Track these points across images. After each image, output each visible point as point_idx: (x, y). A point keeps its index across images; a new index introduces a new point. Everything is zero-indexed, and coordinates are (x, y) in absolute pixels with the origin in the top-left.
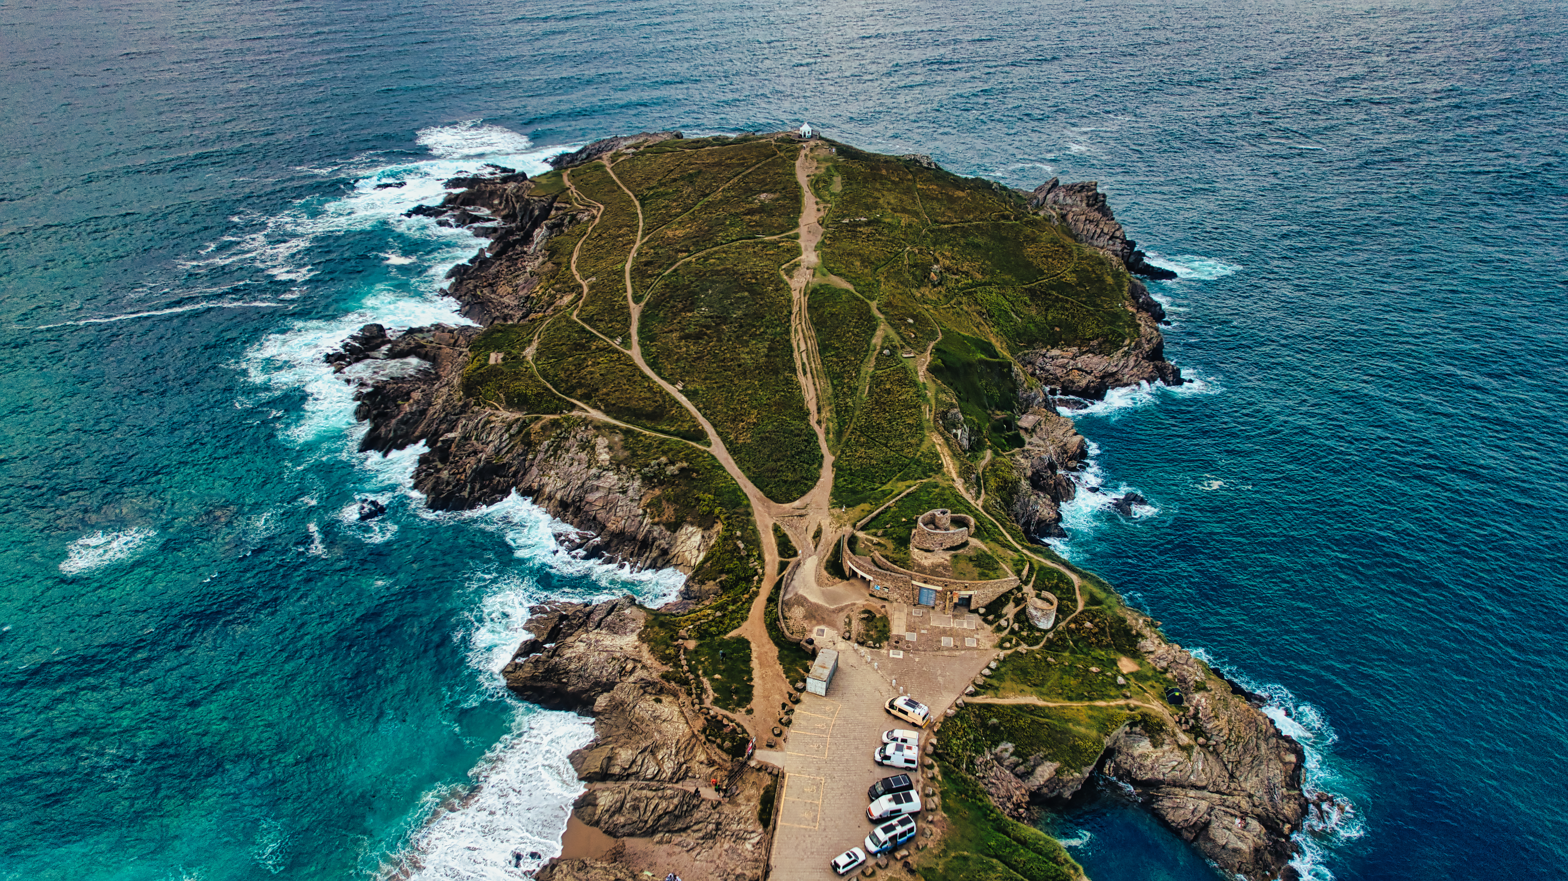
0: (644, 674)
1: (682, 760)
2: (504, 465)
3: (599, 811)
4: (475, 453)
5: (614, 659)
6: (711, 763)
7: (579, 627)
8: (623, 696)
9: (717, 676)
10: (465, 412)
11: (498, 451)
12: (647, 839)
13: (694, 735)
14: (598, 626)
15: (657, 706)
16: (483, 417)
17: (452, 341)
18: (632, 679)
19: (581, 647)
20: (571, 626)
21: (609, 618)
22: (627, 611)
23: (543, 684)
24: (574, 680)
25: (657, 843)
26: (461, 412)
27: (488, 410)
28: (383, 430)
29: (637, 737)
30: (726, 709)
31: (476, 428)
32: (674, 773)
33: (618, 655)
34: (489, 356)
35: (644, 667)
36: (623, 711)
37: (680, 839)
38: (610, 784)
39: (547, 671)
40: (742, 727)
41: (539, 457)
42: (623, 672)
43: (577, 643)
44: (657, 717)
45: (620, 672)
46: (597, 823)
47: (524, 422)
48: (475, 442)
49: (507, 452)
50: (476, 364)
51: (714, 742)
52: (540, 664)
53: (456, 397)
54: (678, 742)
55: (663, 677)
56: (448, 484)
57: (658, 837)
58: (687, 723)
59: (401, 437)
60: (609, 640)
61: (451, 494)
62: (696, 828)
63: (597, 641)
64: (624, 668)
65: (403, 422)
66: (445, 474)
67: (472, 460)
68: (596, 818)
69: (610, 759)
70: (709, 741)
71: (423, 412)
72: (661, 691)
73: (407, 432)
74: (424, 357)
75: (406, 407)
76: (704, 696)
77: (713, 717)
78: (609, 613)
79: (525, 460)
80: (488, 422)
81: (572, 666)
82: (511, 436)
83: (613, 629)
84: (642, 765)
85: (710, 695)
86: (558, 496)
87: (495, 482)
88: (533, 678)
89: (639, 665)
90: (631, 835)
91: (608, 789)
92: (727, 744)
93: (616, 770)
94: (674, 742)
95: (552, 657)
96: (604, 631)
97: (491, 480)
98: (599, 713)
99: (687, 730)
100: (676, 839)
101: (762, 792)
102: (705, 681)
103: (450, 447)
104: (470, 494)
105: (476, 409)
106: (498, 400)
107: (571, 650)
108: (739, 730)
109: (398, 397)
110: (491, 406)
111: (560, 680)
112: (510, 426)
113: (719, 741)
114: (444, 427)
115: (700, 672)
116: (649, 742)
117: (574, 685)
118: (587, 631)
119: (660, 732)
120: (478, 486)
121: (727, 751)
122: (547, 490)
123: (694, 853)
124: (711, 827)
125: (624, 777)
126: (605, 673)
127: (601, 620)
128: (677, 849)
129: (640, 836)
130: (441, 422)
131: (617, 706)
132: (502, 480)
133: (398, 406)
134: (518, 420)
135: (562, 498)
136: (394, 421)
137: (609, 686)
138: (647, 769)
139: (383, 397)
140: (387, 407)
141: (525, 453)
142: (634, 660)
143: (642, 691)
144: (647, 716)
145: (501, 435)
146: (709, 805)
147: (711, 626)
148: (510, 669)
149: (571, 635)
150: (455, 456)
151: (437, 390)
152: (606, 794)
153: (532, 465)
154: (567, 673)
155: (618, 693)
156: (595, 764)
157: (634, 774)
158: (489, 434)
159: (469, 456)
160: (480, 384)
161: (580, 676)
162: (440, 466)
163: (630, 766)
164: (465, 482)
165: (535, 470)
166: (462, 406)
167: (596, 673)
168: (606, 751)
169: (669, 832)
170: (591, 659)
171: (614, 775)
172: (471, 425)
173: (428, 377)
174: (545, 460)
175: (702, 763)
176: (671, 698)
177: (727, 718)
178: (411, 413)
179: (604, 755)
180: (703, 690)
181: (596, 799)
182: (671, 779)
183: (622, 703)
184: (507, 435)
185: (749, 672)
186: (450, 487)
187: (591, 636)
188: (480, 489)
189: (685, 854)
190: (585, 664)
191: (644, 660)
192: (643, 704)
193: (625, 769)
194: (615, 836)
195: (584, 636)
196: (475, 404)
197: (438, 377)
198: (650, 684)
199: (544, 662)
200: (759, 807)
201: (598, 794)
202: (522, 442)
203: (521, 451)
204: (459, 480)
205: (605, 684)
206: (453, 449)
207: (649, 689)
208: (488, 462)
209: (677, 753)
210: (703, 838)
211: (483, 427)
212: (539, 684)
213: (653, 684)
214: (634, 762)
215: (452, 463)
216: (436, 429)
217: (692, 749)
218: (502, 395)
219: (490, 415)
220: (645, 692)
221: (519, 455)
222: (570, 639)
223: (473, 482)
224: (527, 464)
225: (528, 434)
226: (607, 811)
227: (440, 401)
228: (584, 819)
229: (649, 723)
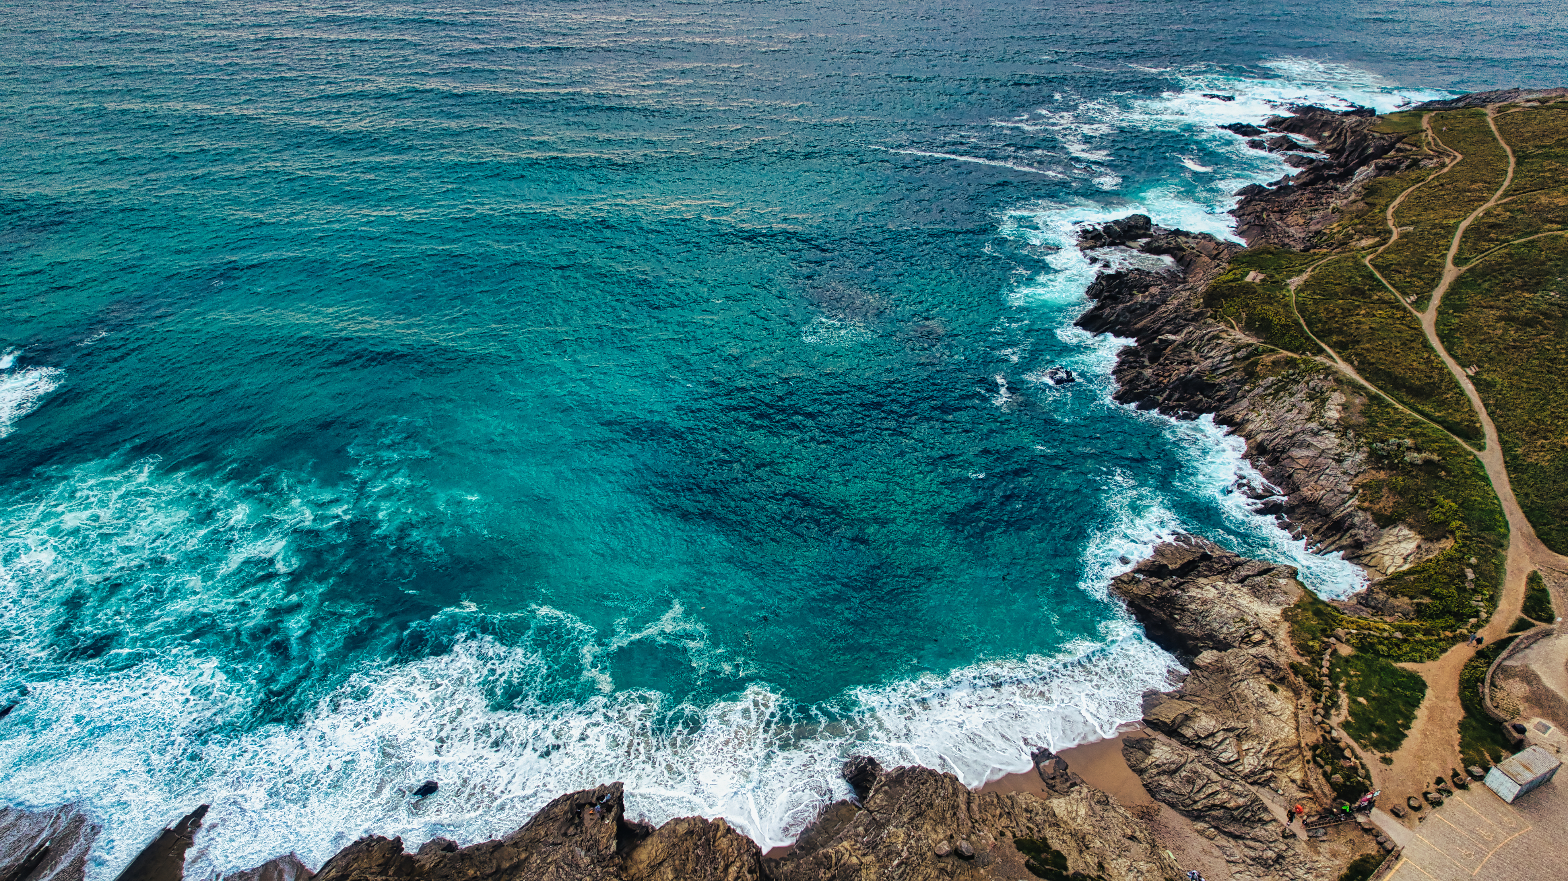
0: (1270, 653)
1: (1271, 765)
2: (1214, 385)
3: (1149, 761)
4: (1189, 363)
5: (1242, 620)
6: (1305, 787)
7: (1219, 573)
8: (1234, 663)
9: (1361, 700)
10: (1197, 321)
11: (1214, 369)
12: (1188, 820)
13: (1298, 746)
14: (1242, 581)
15: (1270, 694)
16: (1214, 330)
17: (1215, 252)
18: (1253, 651)
19: (1211, 593)
20: (1210, 569)
21: (1259, 578)
22: (1282, 581)
23: (1153, 609)
24: (1187, 621)
25: (1197, 831)
26: (1192, 320)
27: (1222, 326)
28: (1107, 311)
29: (1229, 713)
30: (1356, 740)
31: (1201, 339)
32: (1253, 773)
33: (1250, 619)
34: (1247, 273)
35: (1274, 645)
36: (1227, 678)
37: (1225, 843)
38: (1174, 743)
39: (1163, 598)
40: (1367, 771)
41: (1256, 391)
42: (1246, 639)
43: (1209, 587)
44: (1264, 705)
45: (1243, 638)
46: (1141, 772)
47: (1256, 349)
48: (1193, 353)
49: (1223, 374)
50: (1230, 276)
51: (1321, 767)
52: (1158, 590)
53: (1194, 303)
54: (1274, 744)
55: (1292, 666)
56: (1147, 382)
58: (1297, 729)
59: (1121, 323)
60: (1245, 600)
61: (1146, 393)
62: (1251, 843)
63: (1232, 595)
64: (1250, 636)
65: (1131, 310)
66: (1148, 372)
67: (1183, 369)
68: (1143, 766)
69: (1187, 718)
70: (1315, 762)
71: (1153, 307)
72: (1282, 680)
73: (1129, 321)
74: (1179, 260)
75: (1140, 297)
76: (1333, 712)
77: (1333, 739)
78: (1260, 574)
79: (1239, 389)
80: (1217, 337)
81: (1192, 606)
82: (1235, 358)
83: (1255, 591)
84: (1220, 743)
85: (1342, 715)
86: (1259, 438)
87: (1197, 399)
88: (1145, 598)
89: (1269, 642)
90: (1172, 805)
91: (1170, 745)
92: (1338, 778)
93: (1189, 733)
94: (1271, 740)
95: (1175, 588)
96: (1245, 590)
97: (1193, 395)
98: (1198, 667)
99: (1293, 737)
100: (1221, 840)
101: (1357, 857)
102: (1344, 699)
103: (1165, 349)
104: (1165, 400)
105: (1210, 321)
106: (1238, 320)
107: (1199, 590)
108: (1361, 772)
109: (1135, 287)
110: (1227, 322)
111: (1171, 615)
112: (1238, 349)
113: (1328, 768)
114: (1168, 328)
115: (1342, 685)
116: (1240, 725)
117: (1184, 626)
118: (1226, 581)
119: (1258, 722)
120: (1176, 396)
121: (1334, 786)
122: (1250, 427)
123: (1235, 869)
124: (1269, 854)
125: (1195, 743)
126: (1225, 630)
127: (1248, 577)
128: (1217, 852)
129: (1181, 812)
130: (1167, 322)
131: (1222, 671)
132: (1205, 399)
133: (1132, 295)
134: (1252, 345)
135: (1263, 440)
136: (1121, 306)
137: (1223, 646)
138: (1224, 751)
139: (1121, 283)
140: (1120, 293)
141: (1243, 382)
142: (1265, 633)
143: (1258, 669)
144: (1252, 698)
145: (1225, 355)
147: (1381, 643)
148: (1125, 579)
149: (1206, 577)
150: (1166, 359)
151: (1178, 291)
152: (1165, 748)
153: (1244, 397)
154: (1183, 611)
155: (1229, 658)
156: (1169, 713)
157: (1206, 747)
158: (1212, 349)
159: (1181, 363)
160: (1226, 297)
161: (1196, 620)
162: (1147, 363)
163: (1206, 738)
164: (1166, 386)
165: (1245, 402)
166: (1196, 314)
167: (1216, 625)
168: (1186, 708)
169: (1216, 828)
170: (1217, 609)
171: (1184, 736)
172: (1198, 333)
173: (1173, 278)
174: (1262, 397)
175: (1293, 781)
176: (1291, 694)
177: (1353, 751)
178: (1141, 304)
179: (1183, 710)
180: (1335, 705)
181: (1152, 747)
182: (1246, 777)
183: (1230, 670)
184: (1231, 357)
185: (1409, 718)
186: (1148, 386)
187: (1228, 587)
188: (1177, 400)
189: (1224, 863)
190: (1207, 611)
191: (1277, 639)
192: (1253, 683)
193: (1199, 737)
194: (1153, 796)
195: (1220, 584)
196: (1210, 317)
197: (1184, 281)
198: (1271, 666)
199: (1164, 589)
200: (1344, 871)
201: (1157, 745)
202: (1245, 370)
203: (1238, 378)
204: (1161, 382)
205: (1220, 641)
206: (1168, 351)
207: (1269, 672)
208: (1199, 376)
209: (1268, 754)
210: (1253, 859)
211: (1209, 340)
212: (1148, 608)
213: (1276, 668)
214: (1212, 735)
215: (1160, 364)
216: (1160, 327)
217: (1288, 760)
218: (1244, 315)
219: (1222, 331)
220: (1262, 672)
221: (1235, 381)
222: (1202, 580)
223: (1174, 389)
224: (1239, 394)
225: (1255, 364)
226: (1158, 766)
227: (1176, 302)
228: (1129, 760)
229: (1250, 705)
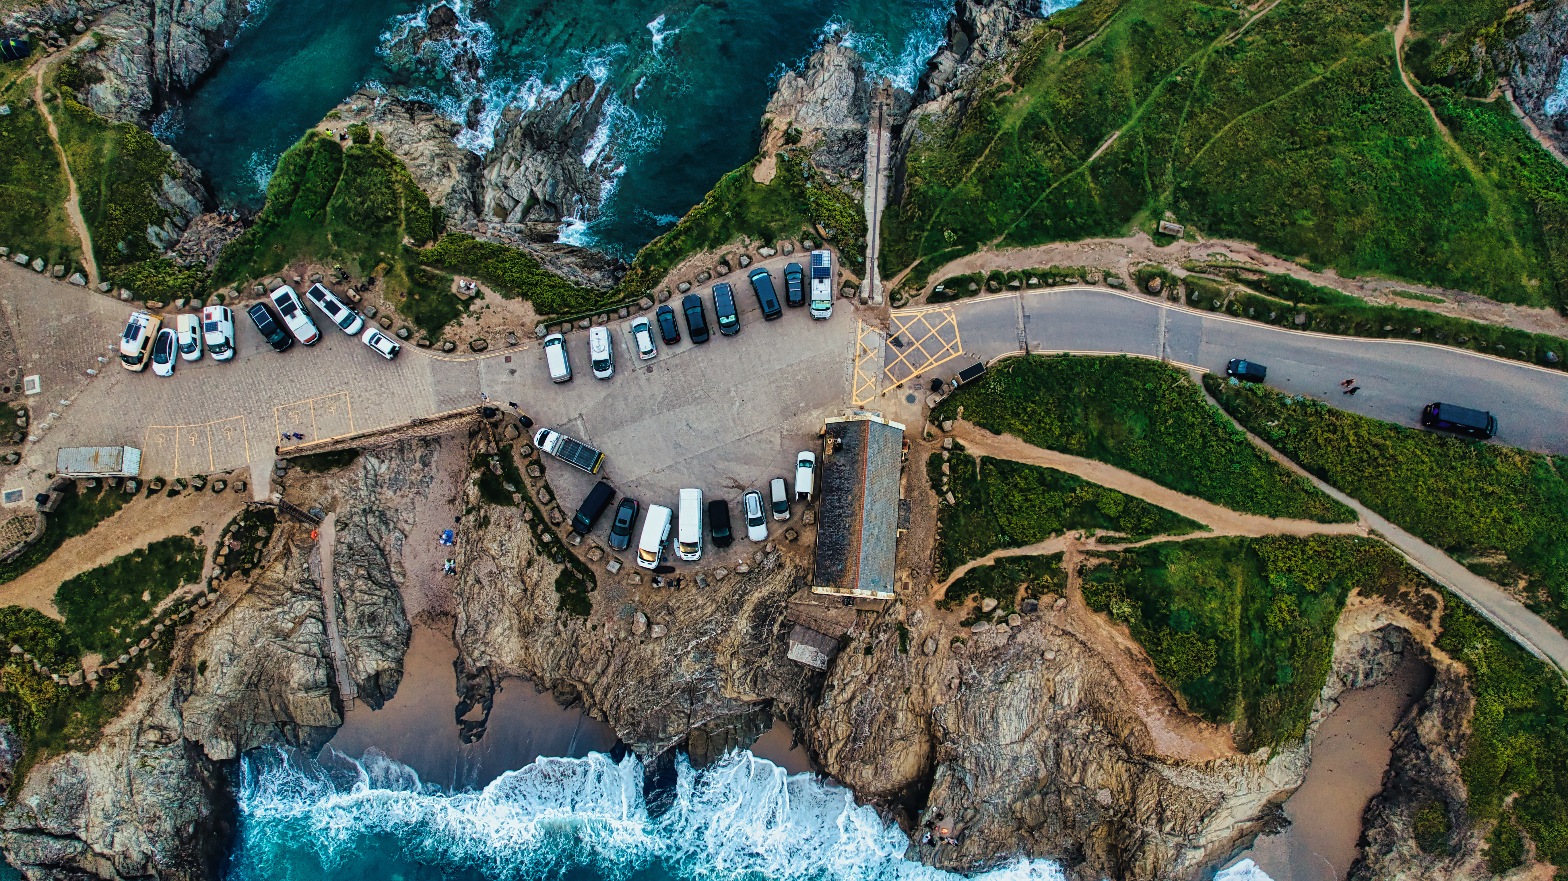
1: (288, 594)
3: (385, 665)
5: (143, 766)
7: (79, 868)
8: (205, 721)
9: (146, 597)
12: (404, 588)
13: (250, 591)
15: (212, 663)
19: (125, 836)
24: (190, 812)
25: (404, 576)
29: (270, 667)
30: (202, 560)
32: (309, 597)
33: (134, 763)
35: (150, 712)
36: (230, 708)
37: (394, 552)
40: (230, 525)
42: (165, 740)
43: (116, 848)
44: (231, 655)
45: (166, 743)
51: (261, 552)
54: (264, 610)
55: (163, 674)
57: (398, 579)
58: (233, 606)
60: (103, 799)
62: (376, 539)
63: (108, 817)
64: (157, 741)
68: (394, 664)
70: (259, 561)
72: (186, 669)
81: (166, 826)
83: (77, 806)
84: (308, 642)
85: (185, 590)
89: (148, 721)
93: (321, 673)
94: (264, 614)
99: (245, 604)
100: (394, 557)
101: (313, 473)
107: (132, 849)
108: (234, 528)
111: (194, 834)
116: (273, 647)
117: (198, 808)
118: (88, 847)
119: (253, 641)
123: (407, 528)
124: (371, 520)
125: (326, 660)
126: (172, 766)
127: (59, 836)
128: (406, 550)
131: (225, 721)
142: (138, 735)
143: (192, 697)
144: (233, 670)
146: (344, 533)
147: (45, 649)
149: (98, 871)
154: (179, 829)
155: (204, 730)
157: (321, 648)
161: (182, 804)
167: (173, 780)
169: (388, 568)
170: (150, 801)
176: (198, 645)
177: (218, 551)
180: (179, 602)
182: (319, 598)
183: (217, 716)
185: (125, 558)
187: (96, 835)
189: (410, 539)
190: (161, 805)
191: (137, 719)
192: (214, 685)
193: (319, 661)
194: (410, 631)
195: (97, 847)
198: (178, 691)
200: (335, 470)
205: (191, 756)
207: (186, 689)
210: (387, 525)
213: (178, 684)
214: (306, 654)
220: (193, 691)
222: (108, 868)
228: (398, 682)
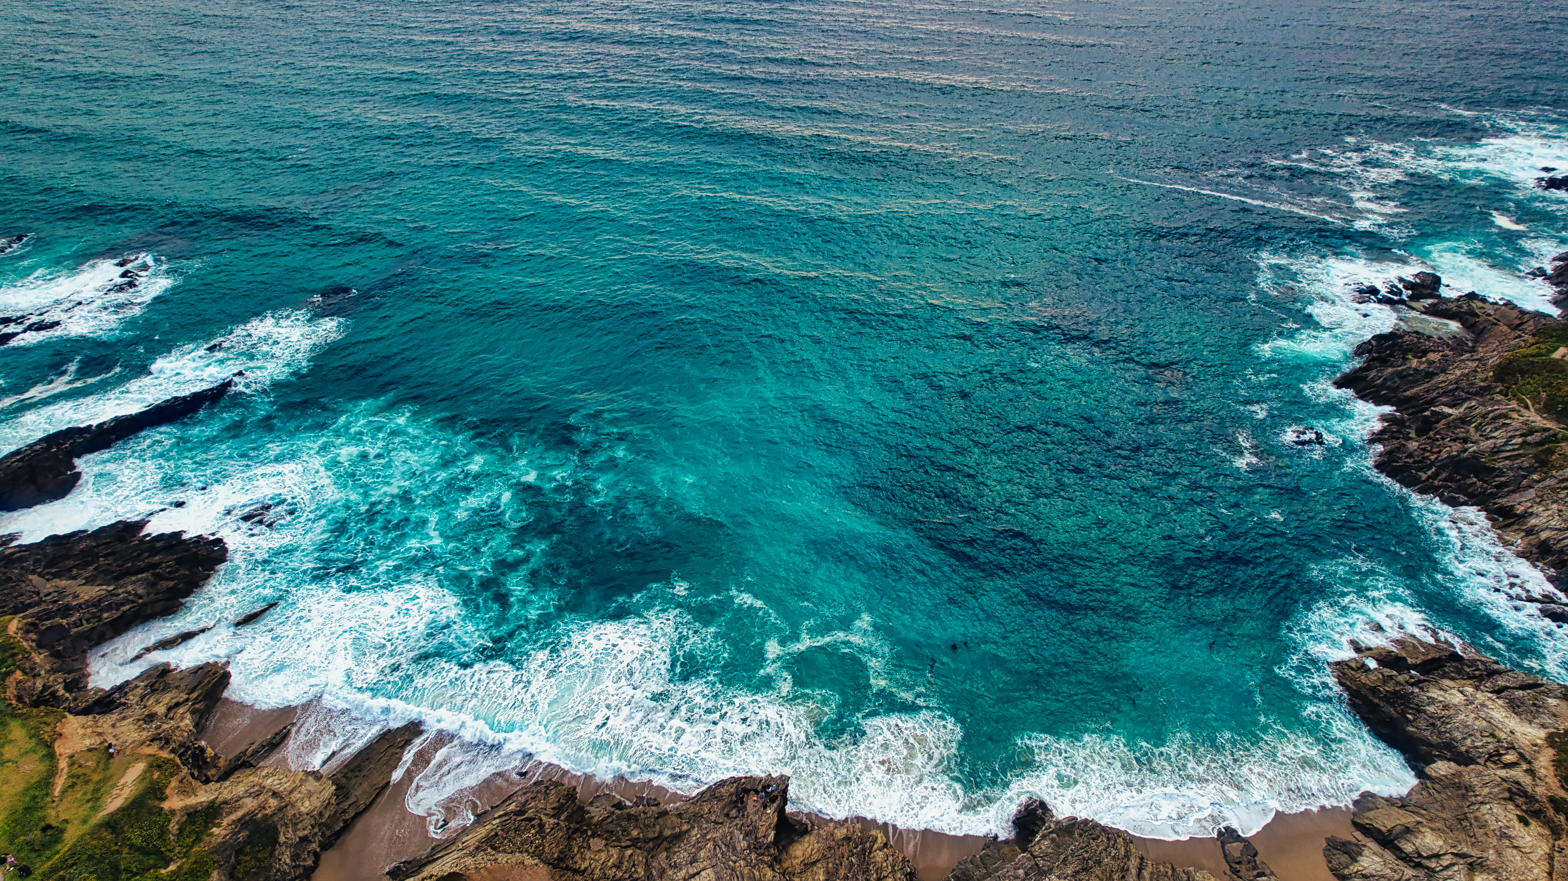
0: (1525, 779)
2: (1494, 469)
4: (1465, 441)
7: (1469, 678)
10: (1482, 396)
11: (1495, 451)
14: (1498, 691)
16: (1502, 409)
17: (1518, 322)
18: (1503, 773)
19: (1456, 698)
20: (1459, 672)
21: (1520, 693)
22: (1552, 702)
23: (1381, 704)
24: (1422, 724)
26: (1477, 394)
27: (1514, 404)
28: (1373, 374)
31: (1484, 416)
34: (1556, 349)
35: (1530, 772)
36: (1464, 797)
38: (1389, 855)
39: (1395, 693)
41: (1547, 482)
43: (1454, 691)
46: (1342, 878)
47: (1555, 435)
48: (1472, 430)
49: (1506, 458)
50: (1534, 350)
52: (1391, 683)
53: (1480, 376)
56: (1410, 455)
58: (1550, 874)
59: (1388, 388)
60: (1499, 713)
61: (1407, 467)
64: (1500, 755)
65: (1401, 376)
66: (1413, 445)
67: (1456, 447)
69: (1407, 830)
71: (1430, 375)
72: (1536, 813)
73: (1398, 387)
74: (1468, 326)
75: (1414, 363)
78: (1523, 687)
79: (1525, 477)
80: (1506, 416)
81: (1431, 709)
82: (1525, 443)
83: (1514, 706)
86: (1544, 535)
87: (1469, 481)
88: (1374, 690)
91: (1382, 856)
95: (1412, 685)
96: (1500, 702)
97: (1465, 477)
98: (1429, 777)
103: (1437, 422)
104: (1429, 477)
105: (1499, 397)
106: (1535, 400)
109: (1411, 351)
110: (1521, 401)
111: (1403, 714)
112: (1531, 432)
114: (1444, 399)
117: (1417, 728)
118: (1477, 688)
119: (1499, 853)
120: (1444, 475)
122: (1533, 521)
125: (1415, 861)
127: (1506, 688)
130: (1445, 393)
132: (1479, 483)
133: (1405, 359)
134: (1548, 430)
135: (1547, 539)
136: (1390, 370)
137: (1464, 759)
139: (1394, 345)
140: (1391, 355)
141: (1531, 470)
145: (1513, 437)
148: (1353, 665)
149: (1453, 679)
150: (1437, 433)
151: (1463, 361)
152: (1376, 859)
153: (1530, 487)
154: (1419, 711)
155: (1470, 774)
156: (1385, 821)
158: (1496, 429)
159: (1455, 440)
160: (1523, 373)
161: (1433, 725)
162: (1413, 435)
163: (1429, 858)
164: (1433, 463)
165: (1532, 493)
166: (1482, 388)
168: (1409, 819)
171: (1401, 850)
172: (1481, 410)
173: (1458, 345)
174: (1554, 490)
178: (1415, 370)
179: (1404, 821)
181: (1360, 854)
184: (1520, 440)
186: (1410, 460)
188: (1445, 480)
193: (1420, 856)
196: (1500, 392)
197: (1473, 350)
199: (1398, 683)
201: (1366, 852)
202: (1535, 457)
203: (1526, 465)
204: (1427, 458)
205: (1461, 754)
206: (1441, 425)
207: (1519, 800)
208: (1475, 456)
211: (1494, 418)
212: (1376, 701)
214: (1437, 856)
215: (1429, 438)
216: (1435, 398)
218: (1544, 395)
219: (1513, 410)
221: (1520, 468)
223: (1442, 468)
224: (1525, 482)
225: (1552, 452)
227: (1458, 373)
228: (1330, 862)
229: (1491, 834)
